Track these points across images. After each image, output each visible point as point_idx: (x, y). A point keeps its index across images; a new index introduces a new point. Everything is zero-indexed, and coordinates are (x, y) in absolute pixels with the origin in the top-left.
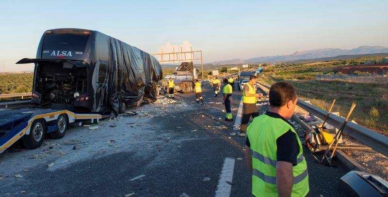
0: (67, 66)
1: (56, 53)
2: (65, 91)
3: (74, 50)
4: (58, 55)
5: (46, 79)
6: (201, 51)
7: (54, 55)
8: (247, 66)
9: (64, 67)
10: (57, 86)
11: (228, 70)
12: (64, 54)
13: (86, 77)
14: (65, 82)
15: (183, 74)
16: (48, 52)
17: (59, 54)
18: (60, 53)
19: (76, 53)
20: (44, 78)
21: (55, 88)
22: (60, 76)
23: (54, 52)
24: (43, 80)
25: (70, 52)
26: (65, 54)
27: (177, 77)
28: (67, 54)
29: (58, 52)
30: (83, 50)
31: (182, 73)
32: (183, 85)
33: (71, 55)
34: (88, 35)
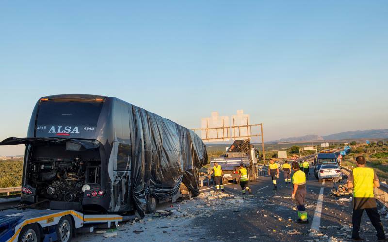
0: (71, 147)
1: (56, 130)
2: (70, 183)
3: (81, 124)
4: (59, 132)
5: (42, 167)
6: (261, 124)
7: (54, 132)
8: (327, 145)
9: (67, 149)
10: (59, 176)
11: (300, 150)
12: (68, 130)
13: (100, 163)
14: (70, 171)
15: (236, 156)
16: (45, 127)
17: (61, 131)
18: (62, 129)
19: (85, 129)
20: (39, 164)
21: (56, 178)
22: (63, 162)
23: (53, 127)
24: (38, 168)
25: (76, 128)
26: (70, 131)
27: (228, 161)
28: (72, 130)
29: (60, 127)
30: (94, 124)
31: (234, 155)
32: (236, 172)
33: (77, 132)
34: (102, 103)
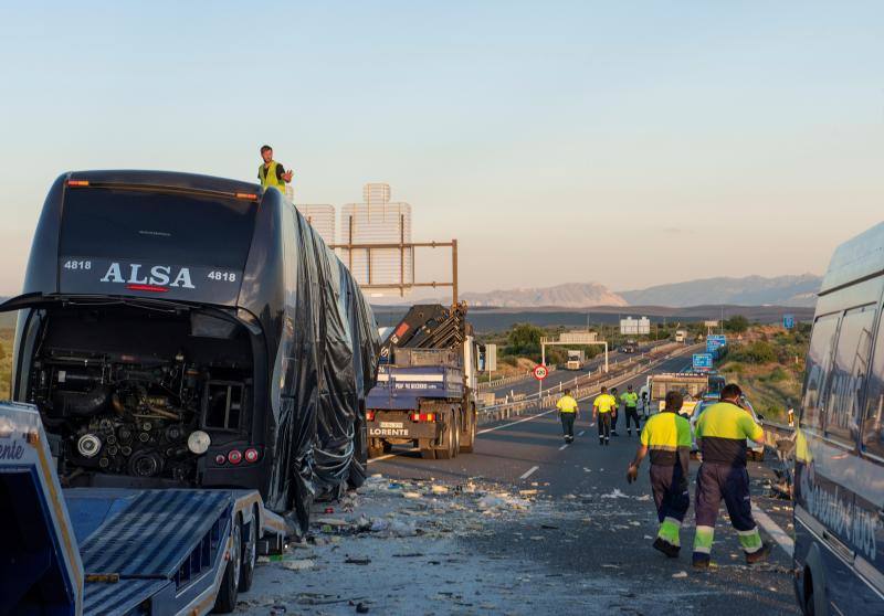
1: (126, 273)
2: (147, 427)
3: (199, 265)
4: (133, 280)
5: (62, 376)
6: (454, 244)
7: (118, 279)
9: (194, 333)
10: (117, 404)
11: (544, 343)
12: (159, 276)
13: (249, 372)
14: (155, 391)
15: (424, 363)
16: (88, 265)
17: (140, 277)
18: (142, 274)
19: (211, 275)
20: (52, 369)
21: (107, 410)
22: (137, 366)
23: (115, 266)
24: (52, 379)
25: (185, 272)
26: (166, 279)
27: (399, 377)
28: (172, 277)
29: (135, 268)
30: (241, 267)
31: (416, 357)
32: (424, 417)
33: (188, 284)
